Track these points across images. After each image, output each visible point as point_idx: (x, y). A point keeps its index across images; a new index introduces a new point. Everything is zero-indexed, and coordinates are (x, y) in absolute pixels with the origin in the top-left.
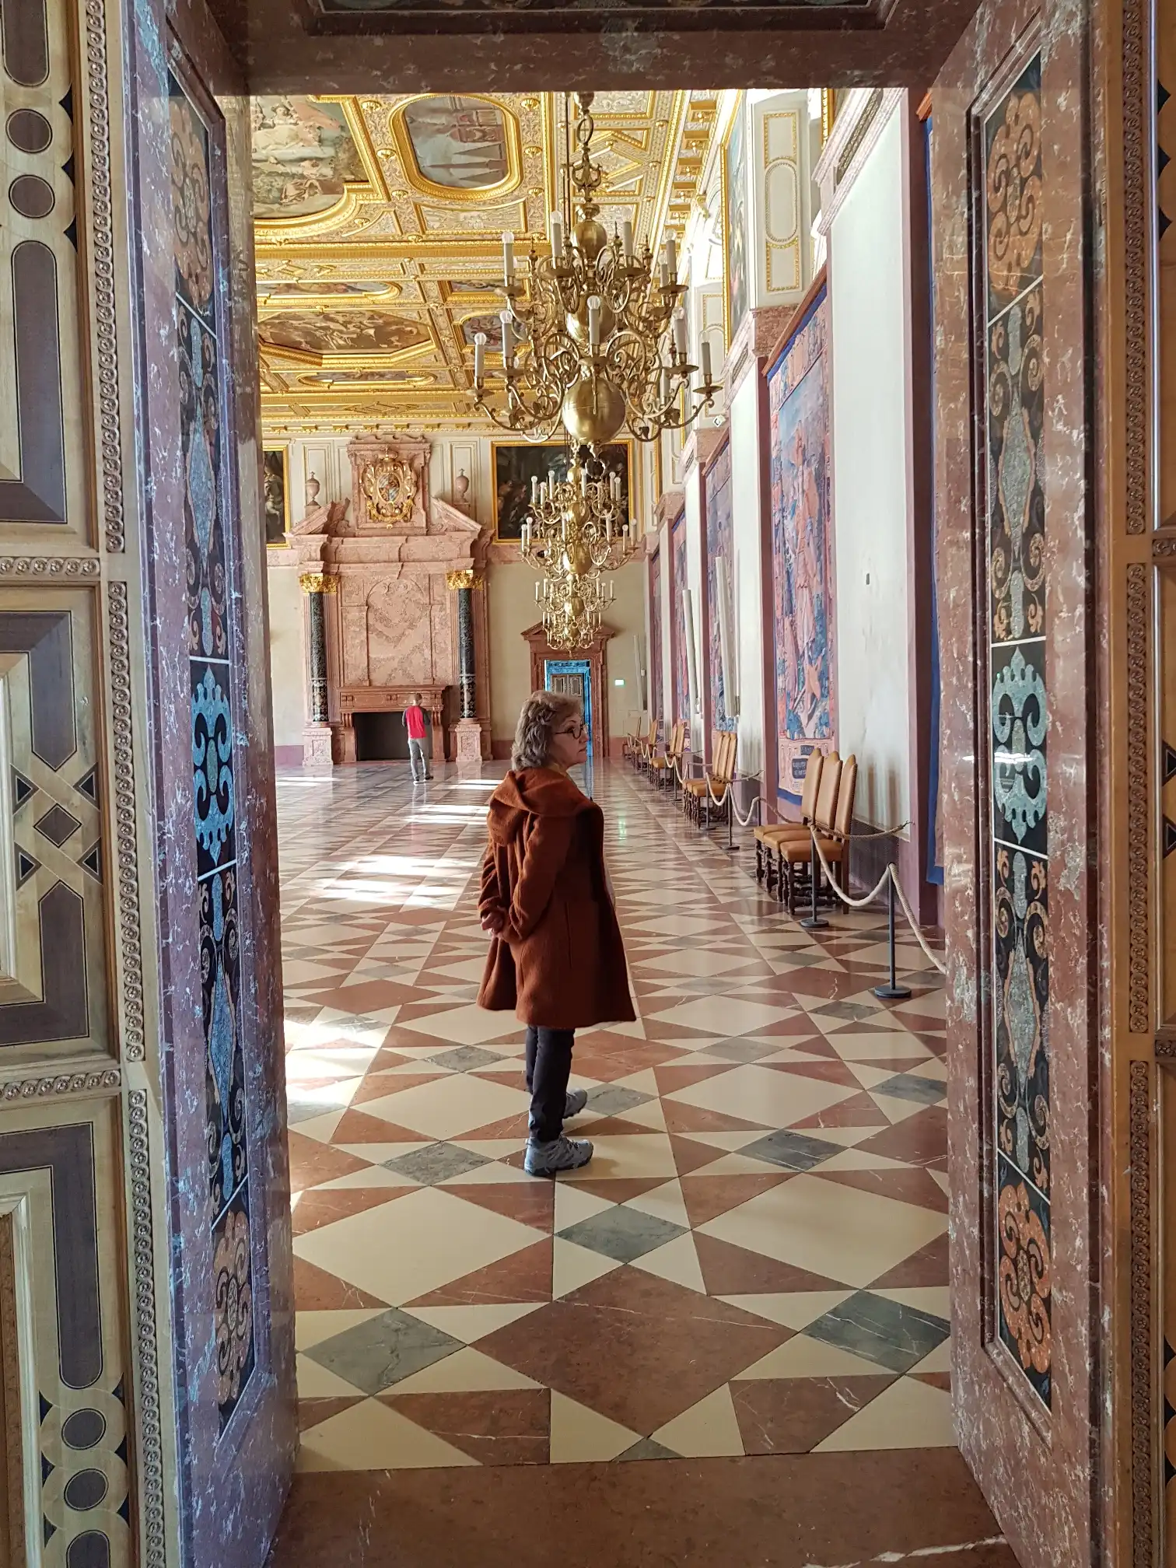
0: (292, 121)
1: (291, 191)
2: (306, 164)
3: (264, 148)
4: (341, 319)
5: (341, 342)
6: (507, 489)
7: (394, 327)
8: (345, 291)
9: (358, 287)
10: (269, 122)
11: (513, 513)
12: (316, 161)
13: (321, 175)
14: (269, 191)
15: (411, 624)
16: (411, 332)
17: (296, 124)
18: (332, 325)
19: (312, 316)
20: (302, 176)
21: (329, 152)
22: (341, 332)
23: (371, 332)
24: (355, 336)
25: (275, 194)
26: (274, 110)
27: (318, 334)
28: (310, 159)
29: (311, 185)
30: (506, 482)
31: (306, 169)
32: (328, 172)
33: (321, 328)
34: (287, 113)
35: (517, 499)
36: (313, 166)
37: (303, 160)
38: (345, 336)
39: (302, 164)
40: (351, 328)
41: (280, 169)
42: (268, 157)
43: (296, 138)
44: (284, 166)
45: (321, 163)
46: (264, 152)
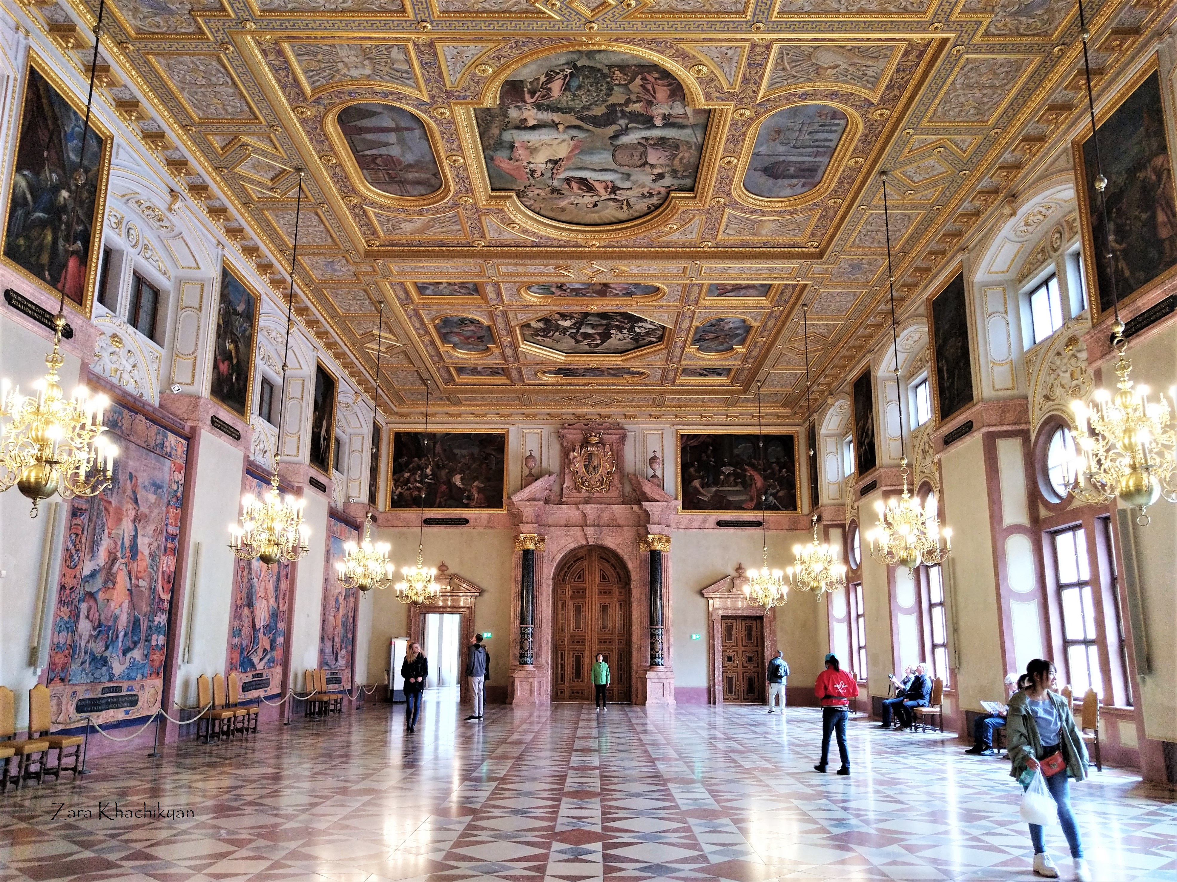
0: (531, 166)
1: (556, 87)
2: (531, 122)
3: (564, 141)
10: (550, 165)
12: (522, 126)
13: (519, 108)
14: (579, 87)
17: (529, 163)
20: (539, 107)
21: (507, 136)
25: (575, 83)
26: (542, 175)
28: (526, 128)
29: (532, 93)
31: (532, 116)
32: (514, 114)
34: (533, 172)
36: (525, 120)
37: (534, 128)
39: (535, 124)
41: (556, 117)
42: (564, 131)
43: (533, 151)
44: (553, 121)
45: (517, 122)
46: (565, 137)
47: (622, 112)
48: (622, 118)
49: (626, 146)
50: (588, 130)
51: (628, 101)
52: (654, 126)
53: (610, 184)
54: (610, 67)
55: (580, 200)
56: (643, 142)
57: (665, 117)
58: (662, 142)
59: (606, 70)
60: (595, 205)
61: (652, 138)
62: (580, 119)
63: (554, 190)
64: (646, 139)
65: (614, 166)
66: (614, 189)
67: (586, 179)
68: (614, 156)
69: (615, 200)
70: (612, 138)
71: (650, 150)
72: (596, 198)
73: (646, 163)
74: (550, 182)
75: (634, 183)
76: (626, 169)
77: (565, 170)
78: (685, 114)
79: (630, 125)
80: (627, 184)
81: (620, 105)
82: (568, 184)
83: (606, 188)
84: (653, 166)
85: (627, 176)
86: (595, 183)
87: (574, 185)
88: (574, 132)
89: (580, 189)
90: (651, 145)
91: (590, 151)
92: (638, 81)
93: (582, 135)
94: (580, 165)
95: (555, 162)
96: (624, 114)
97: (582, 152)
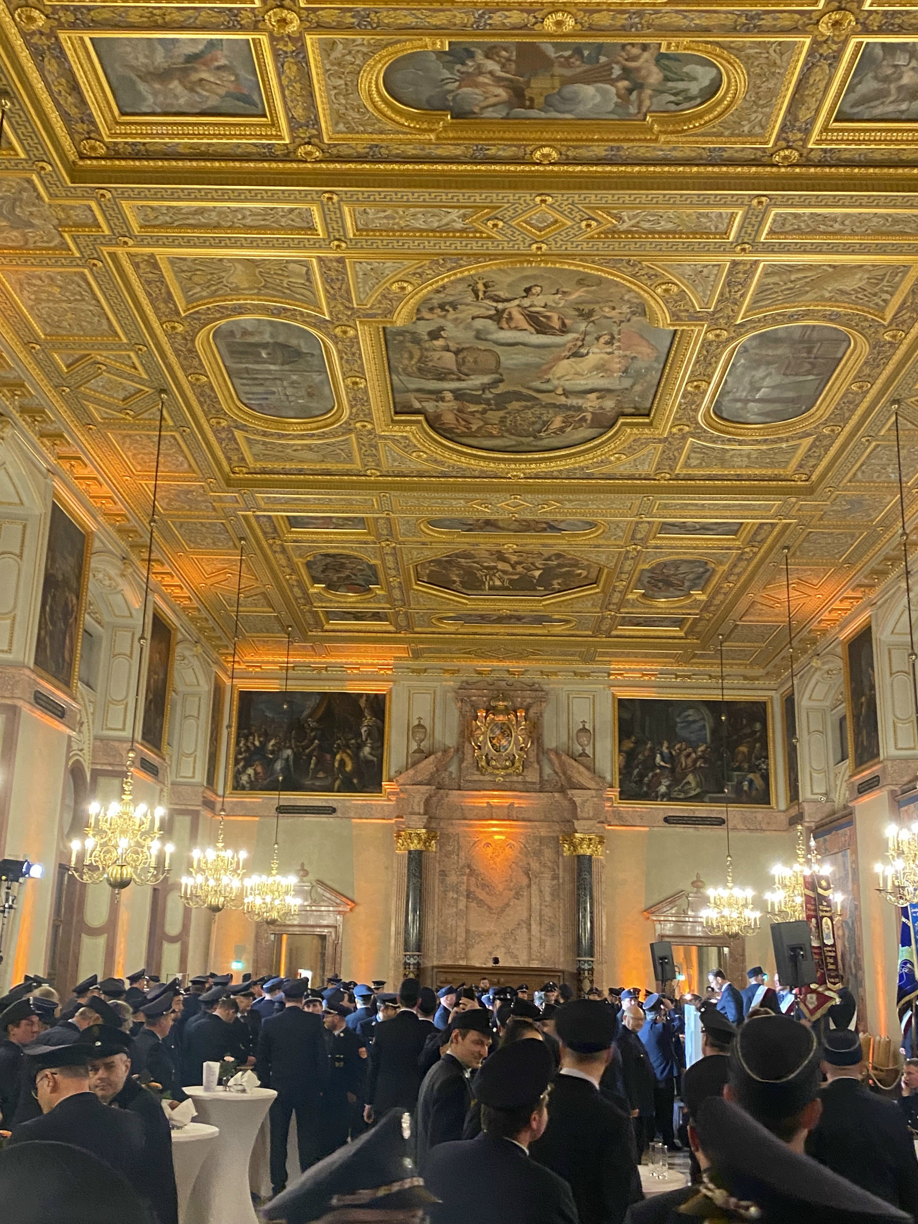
0: (609, 350)
1: (557, 422)
2: (593, 396)
3: (559, 378)
4: (514, 558)
5: (498, 583)
6: (629, 745)
7: (564, 570)
8: (544, 530)
9: (562, 526)
10: (584, 351)
11: (636, 772)
12: (603, 393)
13: (601, 408)
14: (534, 423)
15: (517, 893)
16: (580, 574)
17: (612, 353)
18: (501, 565)
19: (486, 554)
20: (579, 409)
21: (627, 383)
22: (505, 572)
23: (537, 573)
24: (516, 577)
25: (537, 427)
26: (598, 339)
27: (479, 574)
28: (601, 391)
29: (583, 419)
30: (629, 737)
31: (589, 401)
32: (611, 404)
33: (487, 568)
34: (610, 343)
35: (640, 757)
36: (598, 398)
37: (593, 391)
38: (506, 577)
39: (589, 396)
40: (519, 569)
41: (563, 400)
42: (556, 388)
43: (601, 368)
44: (567, 397)
45: (609, 396)
46: (556, 382)
47: (489, 405)
48: (489, 400)
49: (484, 372)
50: (529, 388)
51: (484, 412)
52: (451, 391)
53: (504, 325)
54: (503, 436)
55: (550, 299)
56: (463, 377)
57: (443, 399)
58: (441, 375)
59: (505, 434)
60: (528, 290)
61: (452, 380)
62: (537, 399)
63: (586, 315)
64: (459, 379)
65: (498, 349)
66: (498, 317)
67: (538, 332)
68: (499, 362)
69: (497, 300)
70: (502, 381)
71: (454, 368)
72: (526, 302)
73: (457, 353)
74: (591, 328)
75: (468, 327)
76: (482, 345)
77: (564, 345)
78: (420, 402)
79: (480, 392)
80: (479, 324)
81: (491, 410)
82: (564, 325)
83: (510, 318)
84: (447, 349)
85: (479, 336)
86: (526, 326)
87: (556, 324)
88: (545, 387)
89: (548, 318)
90: (453, 374)
91: (528, 366)
92: (474, 427)
93: (537, 384)
94: (543, 351)
95: (576, 355)
96: (487, 402)
97: (538, 366)
